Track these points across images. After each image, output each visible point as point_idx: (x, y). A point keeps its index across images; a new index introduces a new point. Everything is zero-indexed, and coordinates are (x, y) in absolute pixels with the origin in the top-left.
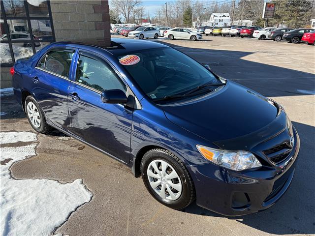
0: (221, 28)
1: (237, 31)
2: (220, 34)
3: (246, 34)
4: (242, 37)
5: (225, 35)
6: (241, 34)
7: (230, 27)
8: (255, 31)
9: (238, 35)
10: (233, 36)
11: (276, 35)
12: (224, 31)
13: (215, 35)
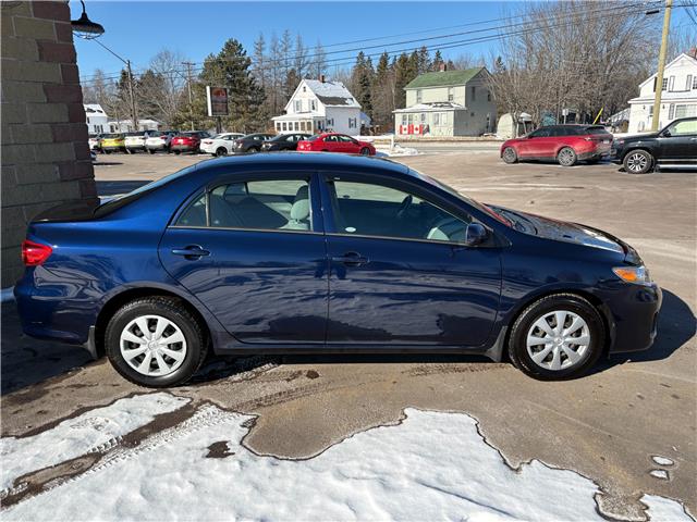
0: (122, 137)
1: (163, 142)
2: (122, 150)
3: (186, 147)
4: (177, 152)
5: (134, 150)
6: (175, 147)
7: (142, 134)
8: (203, 140)
9: (167, 149)
10: (154, 151)
11: (248, 146)
12: (130, 142)
13: (109, 151)
